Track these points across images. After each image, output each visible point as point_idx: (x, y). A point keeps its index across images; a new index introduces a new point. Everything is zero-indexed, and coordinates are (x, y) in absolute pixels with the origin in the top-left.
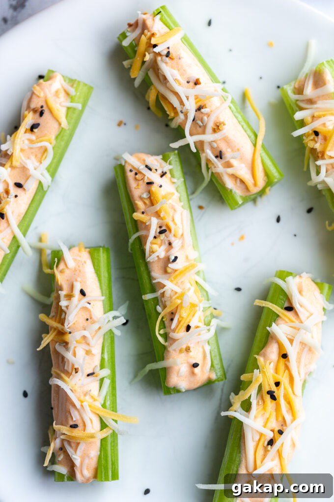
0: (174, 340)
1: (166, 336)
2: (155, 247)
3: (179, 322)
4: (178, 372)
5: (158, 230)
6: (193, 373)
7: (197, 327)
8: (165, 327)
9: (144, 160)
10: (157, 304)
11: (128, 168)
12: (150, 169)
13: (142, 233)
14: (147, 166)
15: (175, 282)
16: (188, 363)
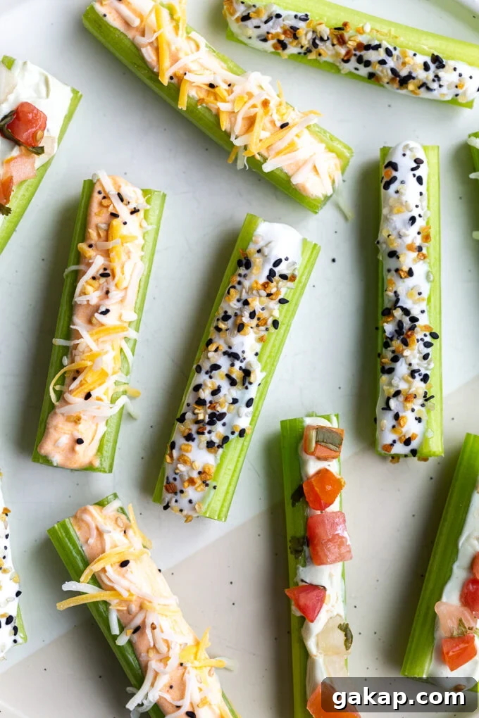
0: (67, 403)
1: (60, 395)
2: (89, 289)
3: (81, 385)
4: (56, 441)
5: (101, 271)
6: (73, 450)
7: (99, 399)
8: (63, 384)
9: (120, 187)
10: (66, 354)
11: (98, 188)
12: (122, 200)
13: (82, 267)
14: (119, 195)
15: (95, 337)
16: (72, 435)
